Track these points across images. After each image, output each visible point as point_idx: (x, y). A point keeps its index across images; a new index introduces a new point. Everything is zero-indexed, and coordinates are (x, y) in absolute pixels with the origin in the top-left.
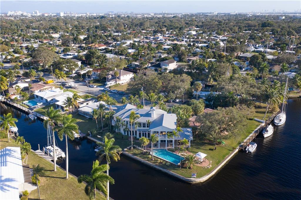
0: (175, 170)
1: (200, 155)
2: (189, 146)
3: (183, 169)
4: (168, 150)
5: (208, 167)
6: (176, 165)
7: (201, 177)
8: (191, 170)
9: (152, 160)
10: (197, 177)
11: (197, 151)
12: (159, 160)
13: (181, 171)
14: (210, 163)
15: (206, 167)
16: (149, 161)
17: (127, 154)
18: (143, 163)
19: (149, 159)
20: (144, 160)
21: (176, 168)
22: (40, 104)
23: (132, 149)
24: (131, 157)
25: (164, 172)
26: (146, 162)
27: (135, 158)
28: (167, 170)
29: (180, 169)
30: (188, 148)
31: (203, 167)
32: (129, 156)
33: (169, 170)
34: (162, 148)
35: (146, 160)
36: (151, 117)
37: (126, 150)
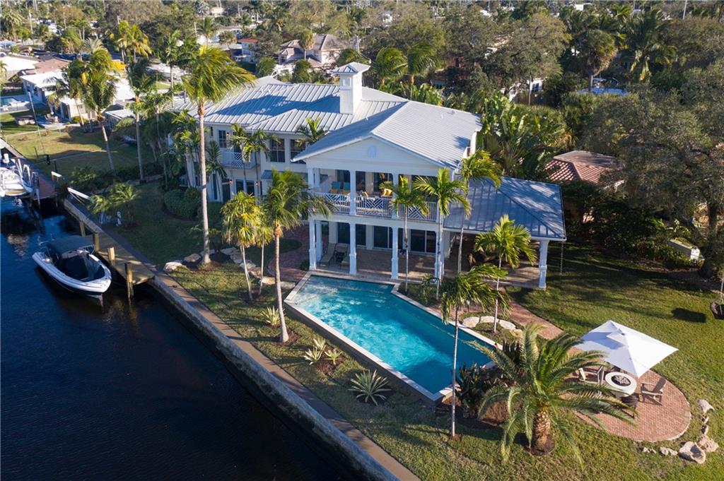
1: (615, 345)
2: (536, 282)
3: (470, 440)
4: (401, 290)
5: (686, 449)
6: (421, 399)
8: (537, 462)
9: (278, 340)
11: (587, 317)
12: (320, 344)
13: (450, 452)
14: (698, 417)
15: (674, 453)
16: (259, 346)
17: (167, 292)
18: (226, 352)
19: (263, 335)
20: (235, 334)
21: (420, 422)
22: (18, 105)
23: (205, 267)
24: (182, 308)
25: (325, 439)
26: (239, 350)
27: (195, 319)
28: (349, 429)
29: (449, 435)
30: (531, 290)
31: (645, 450)
32: (173, 299)
33: (363, 433)
34: (370, 276)
35: (245, 334)
36: (338, 112)
37: (174, 268)
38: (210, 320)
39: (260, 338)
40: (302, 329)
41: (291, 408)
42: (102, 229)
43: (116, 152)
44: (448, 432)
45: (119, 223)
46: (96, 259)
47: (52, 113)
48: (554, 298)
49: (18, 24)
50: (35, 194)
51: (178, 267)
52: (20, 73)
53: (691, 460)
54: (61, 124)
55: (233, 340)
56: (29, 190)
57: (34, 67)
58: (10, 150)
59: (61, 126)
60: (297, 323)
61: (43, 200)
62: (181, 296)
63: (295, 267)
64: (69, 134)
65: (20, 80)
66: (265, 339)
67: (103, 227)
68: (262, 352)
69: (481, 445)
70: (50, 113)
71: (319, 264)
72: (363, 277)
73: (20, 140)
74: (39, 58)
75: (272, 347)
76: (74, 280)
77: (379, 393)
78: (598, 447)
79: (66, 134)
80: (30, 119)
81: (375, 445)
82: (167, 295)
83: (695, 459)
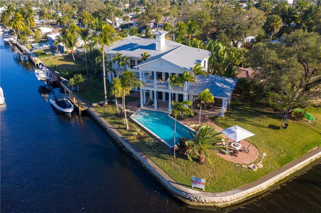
0: (160, 160)
2: (220, 114)
3: (180, 159)
4: (171, 115)
5: (251, 166)
6: (167, 147)
7: (221, 190)
8: (199, 166)
9: (125, 129)
10: (207, 190)
12: (138, 130)
13: (173, 162)
14: (260, 158)
15: (246, 167)
16: (119, 130)
17: (92, 113)
18: (109, 132)
19: (121, 127)
20: (112, 127)
21: (165, 154)
22: (46, 46)
23: (105, 105)
24: (97, 119)
25: (136, 158)
26: (113, 131)
27: (100, 122)
28: (143, 155)
29: (173, 158)
30: (218, 117)
31: (237, 165)
32: (94, 116)
33: (147, 156)
34: (161, 110)
35: (115, 127)
36: (155, 49)
37: (95, 105)
38: (105, 122)
39: (120, 128)
40: (134, 125)
41: (127, 149)
42: (72, 92)
43: (80, 65)
44: (173, 157)
45: (78, 90)
46: (70, 102)
47: (58, 50)
48: (226, 120)
49: (46, 13)
50: (51, 80)
51: (96, 105)
52: (47, 34)
53: (251, 169)
54: (61, 54)
55: (111, 128)
56: (48, 78)
57: (52, 31)
58: (43, 64)
59: (61, 55)
60: (133, 124)
61: (54, 82)
62: (97, 114)
63: (136, 106)
64: (64, 58)
65: (47, 36)
66: (121, 128)
67: (73, 91)
68: (120, 132)
69: (183, 161)
70: (57, 49)
71: (144, 106)
72: (159, 110)
73: (46, 60)
74: (54, 27)
75: (123, 131)
76: (61, 108)
77: (155, 145)
78: (221, 164)
79: (63, 58)
80: (50, 52)
81: (150, 160)
82: (92, 114)
83: (253, 169)
